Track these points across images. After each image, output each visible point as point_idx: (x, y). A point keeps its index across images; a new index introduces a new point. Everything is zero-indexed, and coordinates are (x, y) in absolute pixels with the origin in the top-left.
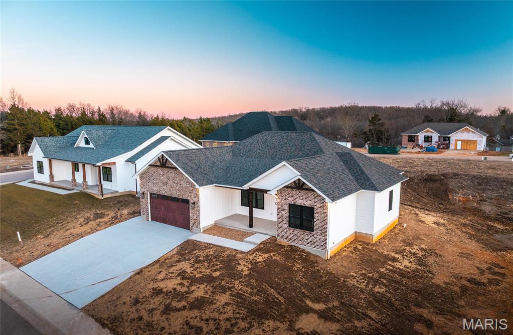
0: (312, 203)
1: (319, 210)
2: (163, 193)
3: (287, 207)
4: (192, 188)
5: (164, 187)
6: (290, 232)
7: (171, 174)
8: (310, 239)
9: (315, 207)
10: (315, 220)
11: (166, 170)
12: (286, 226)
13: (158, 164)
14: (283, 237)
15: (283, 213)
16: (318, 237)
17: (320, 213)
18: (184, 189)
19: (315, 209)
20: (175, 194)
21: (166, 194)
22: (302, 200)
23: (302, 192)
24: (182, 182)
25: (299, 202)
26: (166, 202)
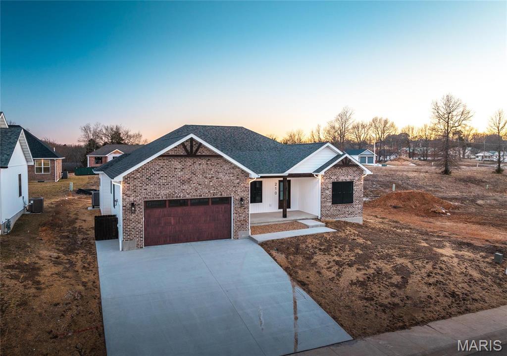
0: (352, 178)
1: (358, 183)
2: (182, 196)
3: (330, 186)
4: (238, 181)
5: (185, 187)
6: (334, 209)
7: (200, 165)
8: (351, 210)
9: (354, 181)
10: (354, 192)
11: (189, 161)
12: (330, 204)
13: (183, 152)
14: (327, 216)
15: (327, 192)
16: (357, 206)
17: (358, 185)
18: (224, 184)
19: (354, 183)
20: (206, 194)
21: (188, 197)
22: (344, 176)
23: (344, 169)
24: (221, 175)
25: (342, 178)
26: (179, 210)
